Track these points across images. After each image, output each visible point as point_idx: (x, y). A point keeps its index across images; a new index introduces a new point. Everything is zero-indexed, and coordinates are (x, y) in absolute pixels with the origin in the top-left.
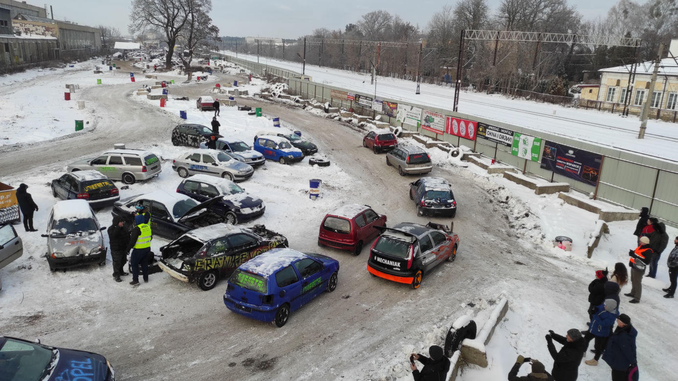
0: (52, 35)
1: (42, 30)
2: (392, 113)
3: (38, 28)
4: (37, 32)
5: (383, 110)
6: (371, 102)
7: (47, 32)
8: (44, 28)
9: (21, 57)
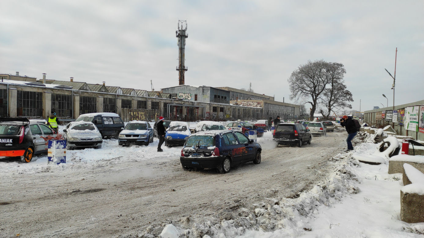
0: (260, 106)
1: (256, 104)
2: (402, 120)
3: (254, 103)
4: (253, 105)
5: (397, 121)
6: (391, 114)
7: (258, 105)
8: (257, 103)
9: (231, 115)
